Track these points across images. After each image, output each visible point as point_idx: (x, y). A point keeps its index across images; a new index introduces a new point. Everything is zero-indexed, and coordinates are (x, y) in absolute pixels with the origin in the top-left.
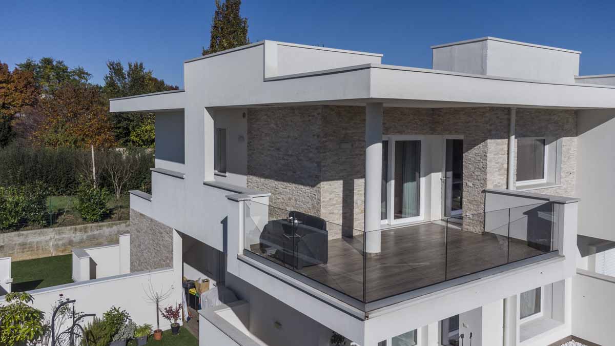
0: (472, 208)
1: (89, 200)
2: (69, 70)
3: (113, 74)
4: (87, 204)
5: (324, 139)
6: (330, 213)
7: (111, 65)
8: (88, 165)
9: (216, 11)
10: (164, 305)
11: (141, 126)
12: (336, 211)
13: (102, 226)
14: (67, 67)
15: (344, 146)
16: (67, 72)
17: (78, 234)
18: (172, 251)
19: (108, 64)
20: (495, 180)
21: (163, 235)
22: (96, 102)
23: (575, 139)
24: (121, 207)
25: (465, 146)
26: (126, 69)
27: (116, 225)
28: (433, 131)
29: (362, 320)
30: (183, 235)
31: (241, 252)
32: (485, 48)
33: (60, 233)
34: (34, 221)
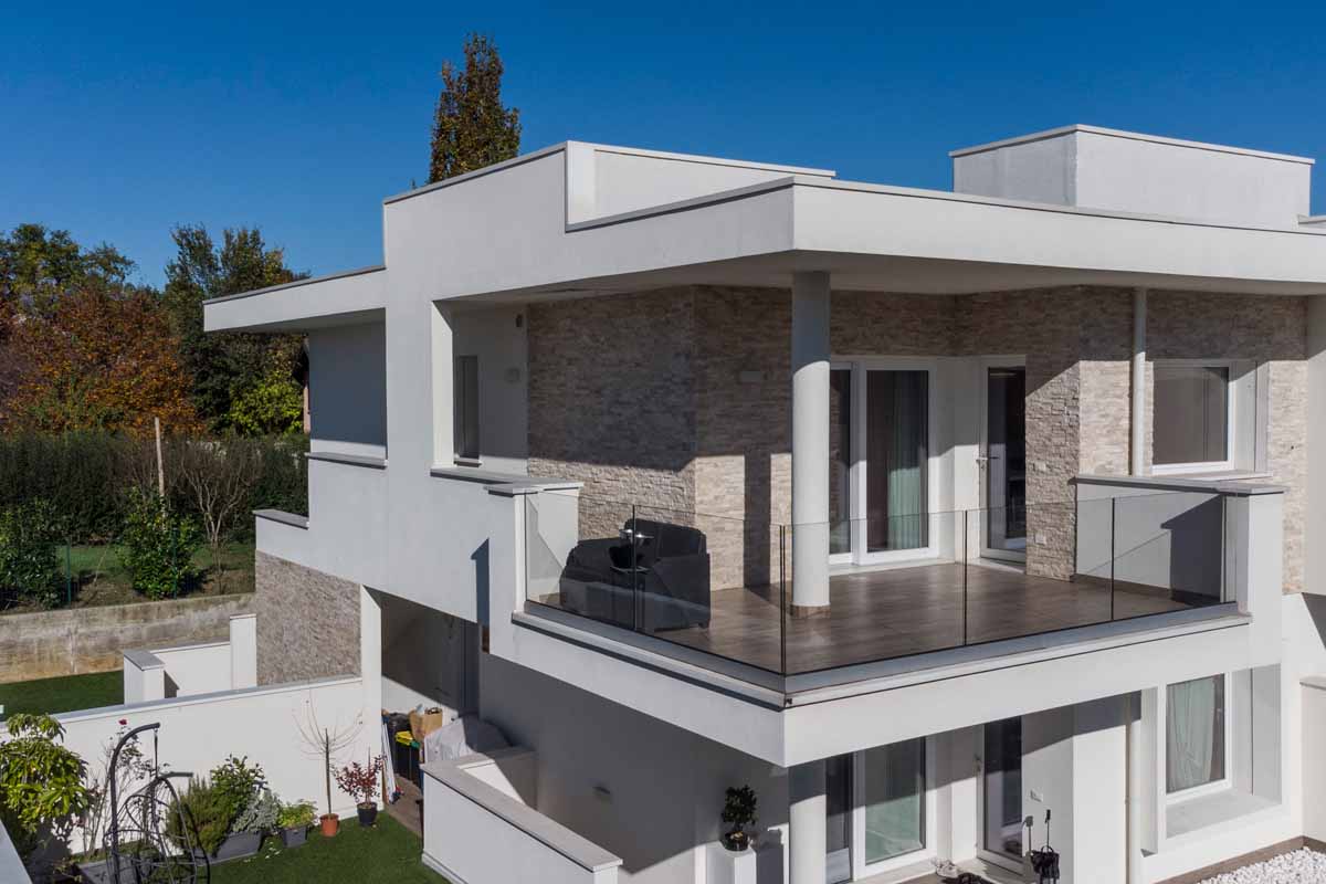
0: (1048, 521)
1: (153, 546)
2: (81, 253)
3: (188, 258)
4: (149, 555)
5: (699, 362)
6: (717, 530)
7: (184, 236)
8: (143, 470)
9: (444, 94)
10: (342, 760)
11: (256, 387)
12: (729, 526)
13: (185, 606)
14: (76, 247)
15: (746, 377)
16: (76, 257)
17: (130, 624)
18: (359, 636)
19: (177, 235)
20: (1099, 454)
21: (337, 603)
22: (151, 324)
24: (223, 567)
25: (1028, 378)
26: (218, 247)
27: (216, 603)
28: (956, 348)
29: (778, 709)
30: (382, 598)
31: (519, 608)
32: (1071, 151)
33: (88, 622)
34: (30, 593)
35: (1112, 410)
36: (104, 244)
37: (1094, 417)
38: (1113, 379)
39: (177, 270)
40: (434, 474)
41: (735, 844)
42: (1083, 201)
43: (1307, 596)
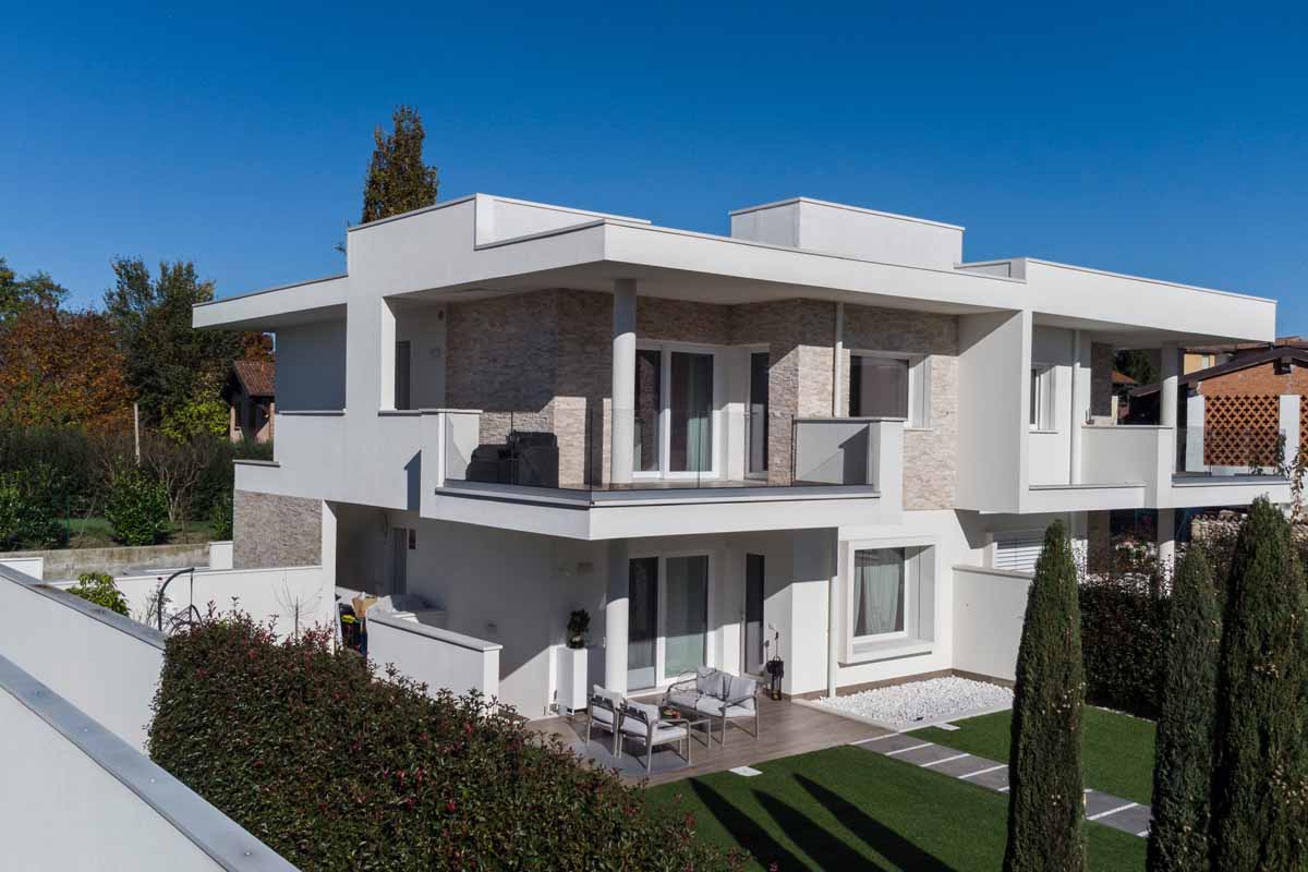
2: (17, 280)
3: (126, 287)
4: (131, 510)
5: (559, 337)
6: (568, 445)
7: (123, 267)
9: (375, 152)
11: (186, 405)
14: (12, 274)
15: (589, 348)
16: (12, 283)
17: (117, 563)
18: (320, 537)
19: (116, 266)
20: (811, 404)
21: (303, 516)
23: (955, 361)
25: (771, 358)
26: (154, 278)
28: (730, 339)
30: (337, 507)
31: (440, 484)
32: (796, 213)
33: (83, 560)
34: (33, 538)
35: (821, 378)
36: (40, 272)
37: (808, 383)
38: (822, 359)
39: (115, 297)
40: (380, 415)
41: (574, 645)
42: (803, 246)
43: (958, 511)
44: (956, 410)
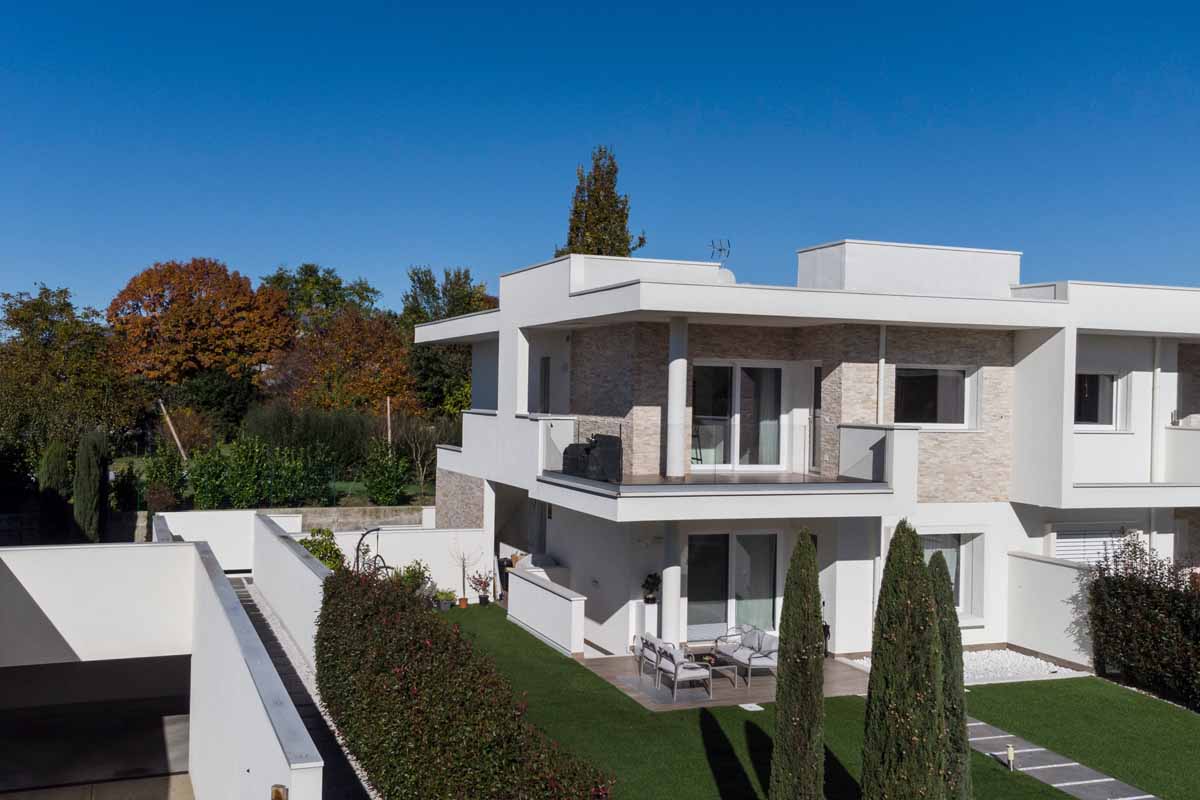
0: (829, 448)
1: (383, 474)
2: (343, 285)
3: (418, 290)
4: (380, 479)
7: (416, 274)
8: (380, 432)
9: (578, 187)
10: (471, 572)
12: (652, 443)
13: (401, 511)
14: (340, 280)
16: (340, 289)
17: (368, 519)
18: (483, 508)
19: (411, 274)
20: (855, 412)
21: (474, 491)
22: (389, 338)
23: (1010, 371)
25: (824, 371)
26: (440, 281)
27: (418, 510)
28: (793, 356)
30: (496, 486)
31: (540, 474)
32: (843, 253)
33: (345, 515)
34: (313, 497)
35: (864, 390)
36: (360, 278)
37: (852, 394)
38: (866, 373)
39: (410, 299)
40: (517, 417)
41: (648, 601)
42: (848, 286)
43: (1013, 504)
44: (1011, 414)
